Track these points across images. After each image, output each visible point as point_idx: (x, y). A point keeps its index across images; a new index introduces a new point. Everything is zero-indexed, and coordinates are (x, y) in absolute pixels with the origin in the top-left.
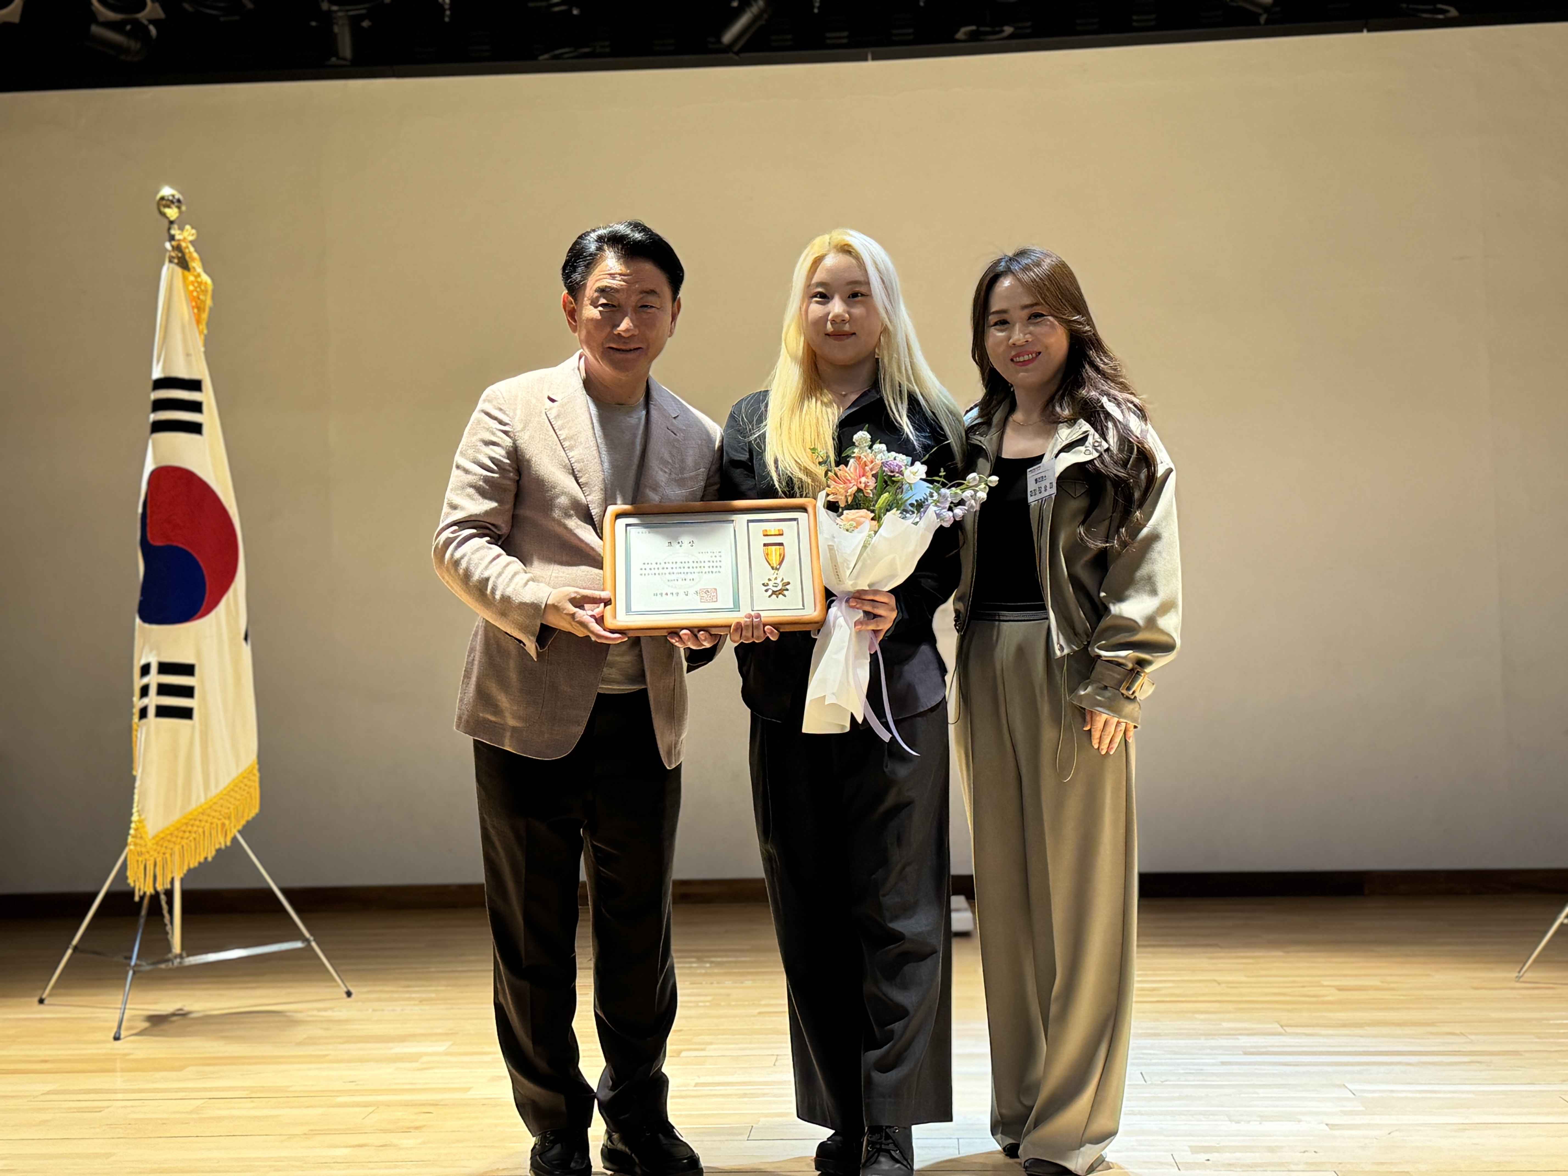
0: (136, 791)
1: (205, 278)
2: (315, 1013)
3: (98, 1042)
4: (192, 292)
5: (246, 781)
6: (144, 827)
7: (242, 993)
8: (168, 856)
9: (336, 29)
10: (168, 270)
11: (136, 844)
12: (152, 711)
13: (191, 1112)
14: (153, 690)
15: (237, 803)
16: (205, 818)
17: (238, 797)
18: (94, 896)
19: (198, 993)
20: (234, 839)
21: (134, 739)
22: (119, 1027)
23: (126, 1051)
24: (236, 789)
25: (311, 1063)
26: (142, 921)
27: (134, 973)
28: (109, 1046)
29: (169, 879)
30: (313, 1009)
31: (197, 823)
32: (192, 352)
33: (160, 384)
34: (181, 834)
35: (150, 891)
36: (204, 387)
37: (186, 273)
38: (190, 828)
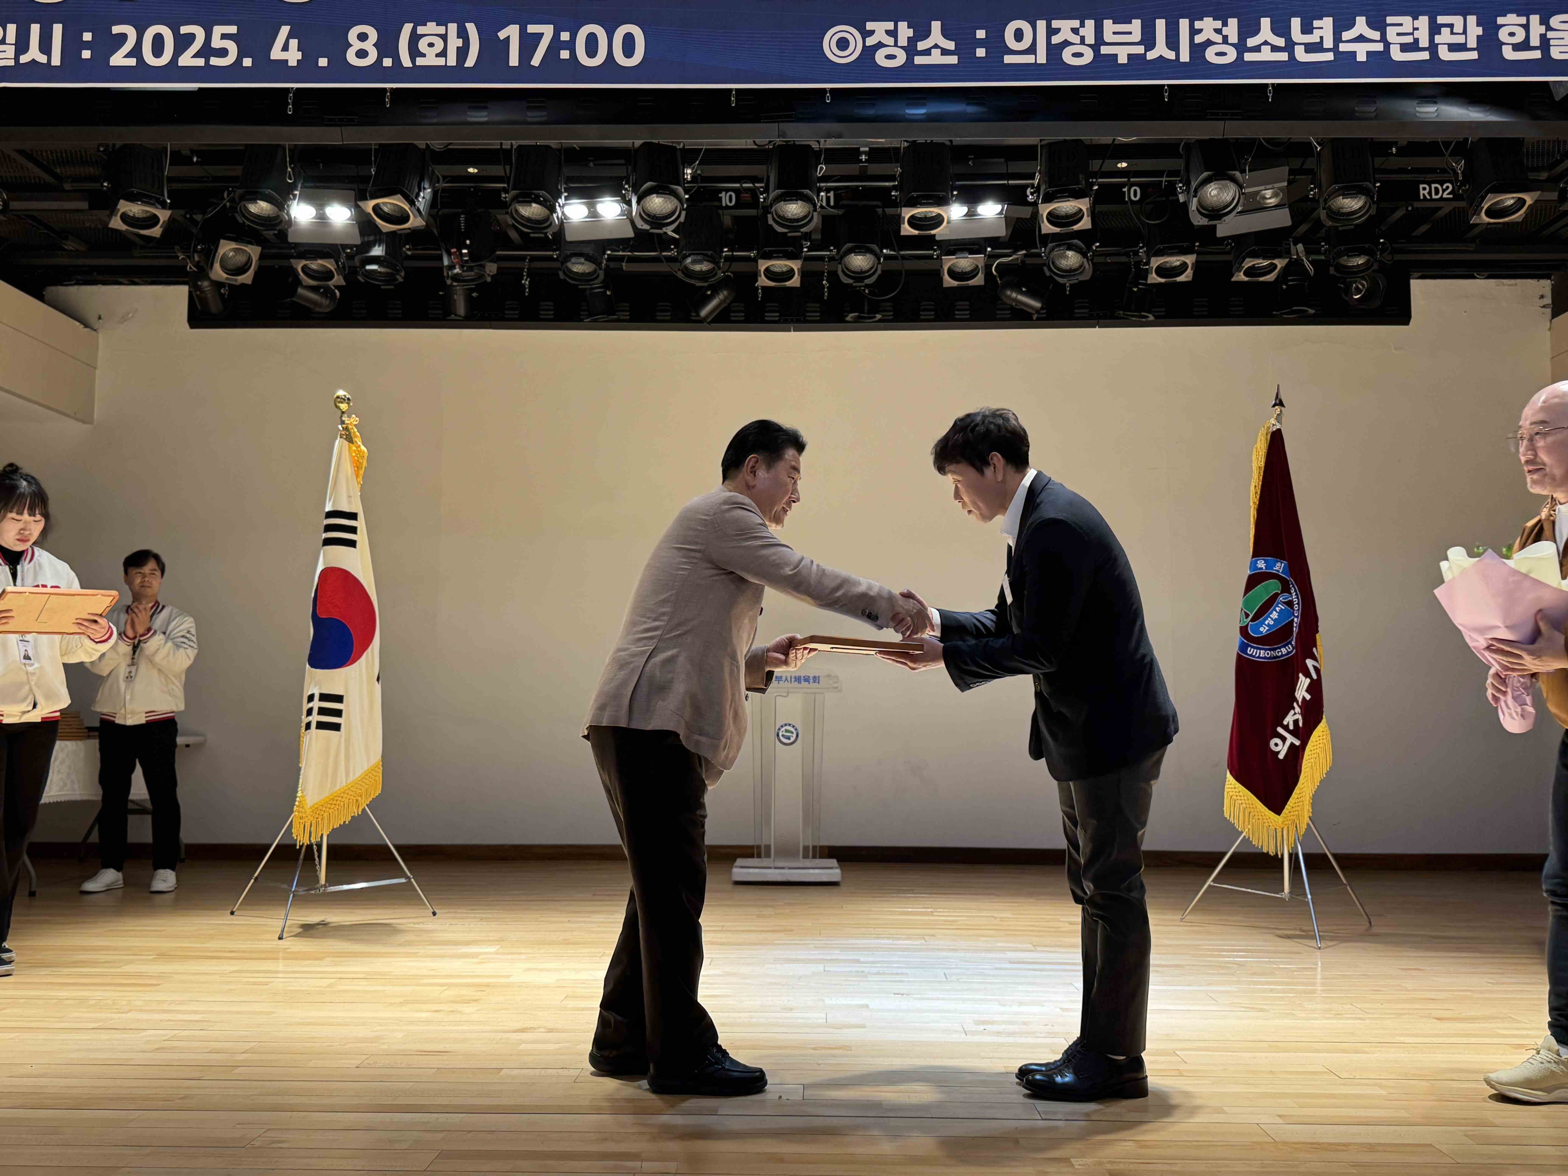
0: (301, 777)
1: (363, 448)
2: (412, 925)
3: (267, 940)
4: (355, 456)
5: (373, 772)
6: (305, 800)
7: (363, 912)
8: (320, 819)
9: (455, 297)
10: (339, 443)
11: (299, 812)
12: (314, 725)
13: (326, 987)
14: (315, 711)
15: (367, 786)
16: (346, 796)
17: (368, 783)
18: (270, 846)
19: (335, 910)
20: (364, 810)
21: (301, 743)
22: (283, 931)
23: (287, 947)
24: (367, 777)
25: (407, 957)
26: (301, 862)
27: (293, 896)
28: (275, 943)
29: (320, 835)
30: (410, 923)
31: (340, 799)
32: (352, 494)
33: (330, 515)
34: (329, 806)
35: (307, 842)
36: (359, 519)
37: (351, 445)
38: (335, 802)
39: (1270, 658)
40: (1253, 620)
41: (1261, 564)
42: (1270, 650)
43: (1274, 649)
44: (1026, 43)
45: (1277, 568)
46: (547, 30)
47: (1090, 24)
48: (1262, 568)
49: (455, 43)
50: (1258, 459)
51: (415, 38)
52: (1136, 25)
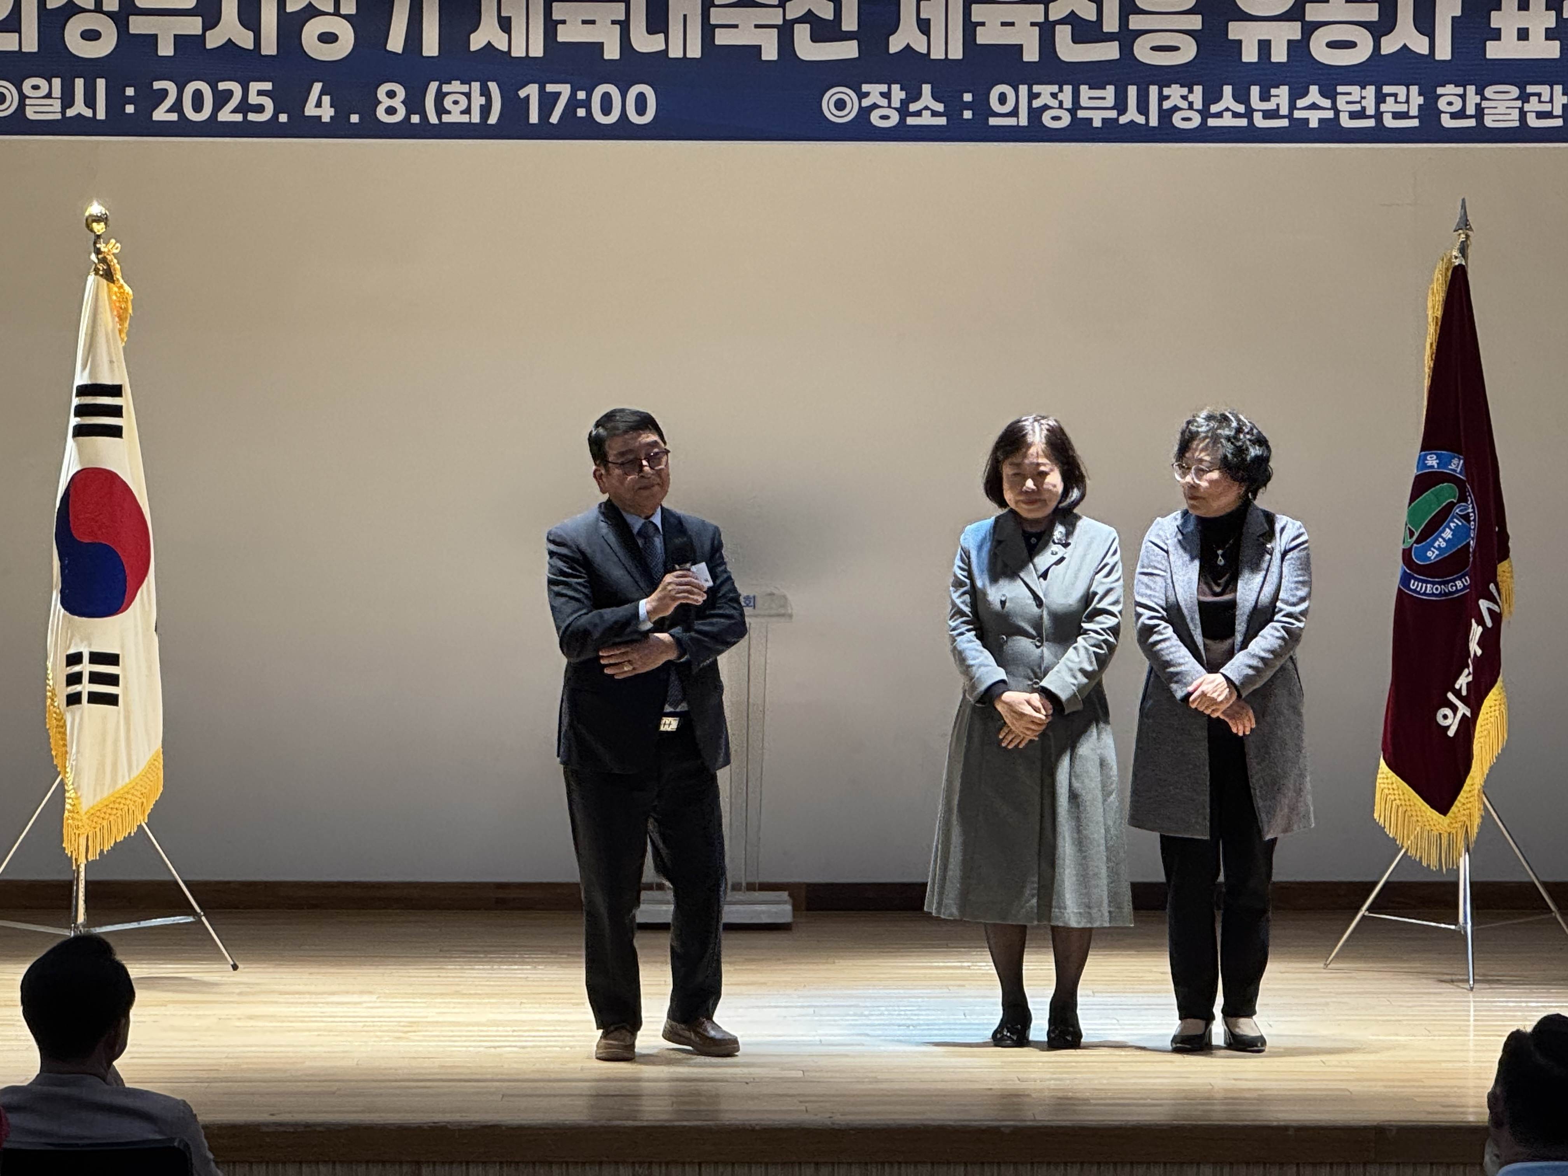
1: (127, 290)
4: (118, 302)
5: (155, 763)
10: (93, 281)
12: (85, 698)
14: (83, 678)
24: (149, 770)
32: (114, 359)
33: (83, 391)
34: (109, 811)
36: (125, 392)
37: (111, 284)
38: (117, 806)
39: (1440, 595)
40: (1418, 541)
41: (1432, 461)
42: (1440, 583)
43: (1445, 583)
44: (1009, 106)
45: (1453, 467)
46: (565, 90)
47: (1068, 89)
48: (1432, 467)
49: (478, 101)
50: (1434, 307)
51: (440, 96)
52: (1110, 92)
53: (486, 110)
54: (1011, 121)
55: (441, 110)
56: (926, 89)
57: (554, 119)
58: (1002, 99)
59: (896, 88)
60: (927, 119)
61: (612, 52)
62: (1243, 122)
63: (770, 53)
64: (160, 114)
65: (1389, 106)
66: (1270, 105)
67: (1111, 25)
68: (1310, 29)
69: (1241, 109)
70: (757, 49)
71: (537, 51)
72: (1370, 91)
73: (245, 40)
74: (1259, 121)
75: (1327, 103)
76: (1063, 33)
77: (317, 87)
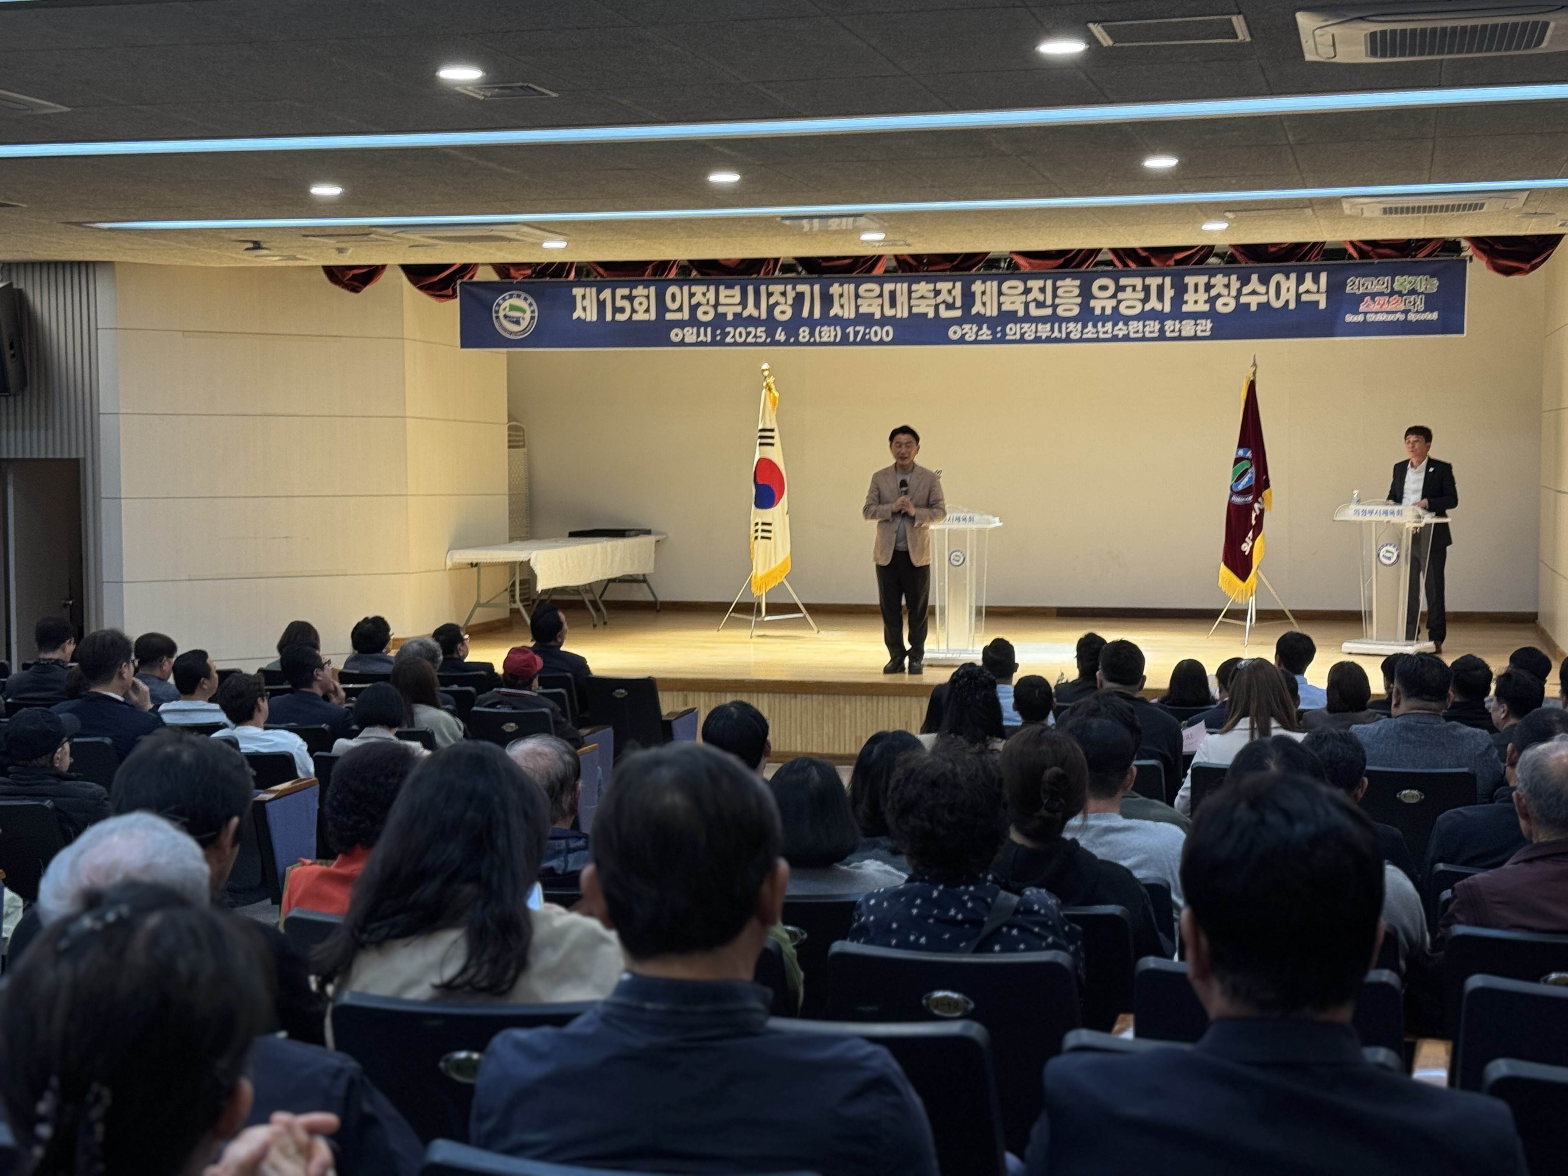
0: (753, 562)
1: (776, 394)
2: (809, 636)
4: (772, 399)
5: (787, 561)
7: (783, 631)
10: (764, 391)
11: (754, 580)
12: (759, 538)
14: (760, 531)
15: (784, 568)
16: (774, 572)
18: (734, 602)
20: (783, 580)
21: (753, 546)
23: (754, 642)
24: (784, 564)
26: (755, 608)
28: (749, 640)
31: (772, 574)
32: (771, 419)
33: (761, 430)
36: (775, 431)
37: (770, 393)
39: (1242, 502)
40: (1235, 482)
41: (1241, 452)
42: (1242, 498)
43: (1244, 498)
44: (1013, 332)
45: (1248, 454)
46: (861, 329)
47: (1034, 325)
48: (1241, 454)
49: (833, 334)
51: (820, 332)
52: (1048, 326)
53: (836, 336)
54: (1013, 337)
55: (821, 337)
56: (985, 326)
57: (859, 339)
58: (1011, 329)
59: (974, 326)
60: (984, 337)
61: (878, 316)
62: (1095, 336)
63: (931, 315)
64: (729, 339)
65: (1147, 329)
66: (1105, 329)
67: (1049, 302)
68: (1119, 302)
69: (1095, 330)
70: (926, 314)
71: (853, 316)
72: (1141, 323)
73: (755, 314)
74: (1101, 336)
75: (1125, 328)
76: (1032, 306)
77: (780, 329)
